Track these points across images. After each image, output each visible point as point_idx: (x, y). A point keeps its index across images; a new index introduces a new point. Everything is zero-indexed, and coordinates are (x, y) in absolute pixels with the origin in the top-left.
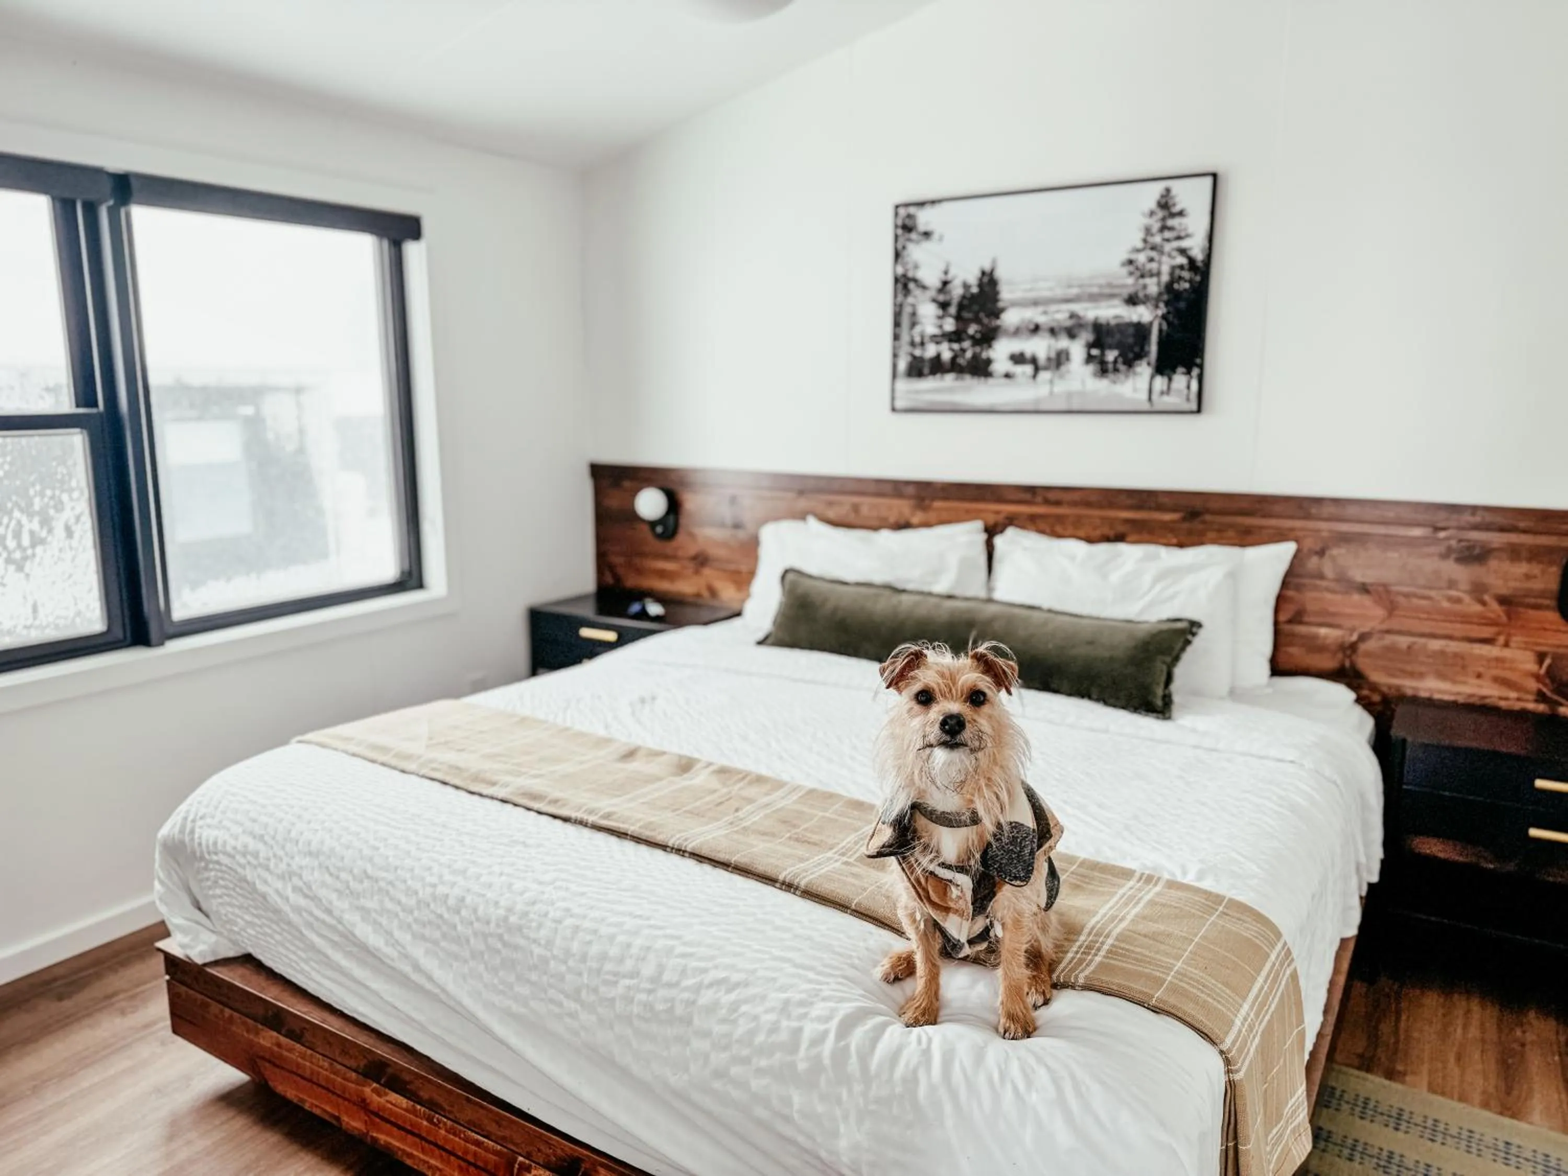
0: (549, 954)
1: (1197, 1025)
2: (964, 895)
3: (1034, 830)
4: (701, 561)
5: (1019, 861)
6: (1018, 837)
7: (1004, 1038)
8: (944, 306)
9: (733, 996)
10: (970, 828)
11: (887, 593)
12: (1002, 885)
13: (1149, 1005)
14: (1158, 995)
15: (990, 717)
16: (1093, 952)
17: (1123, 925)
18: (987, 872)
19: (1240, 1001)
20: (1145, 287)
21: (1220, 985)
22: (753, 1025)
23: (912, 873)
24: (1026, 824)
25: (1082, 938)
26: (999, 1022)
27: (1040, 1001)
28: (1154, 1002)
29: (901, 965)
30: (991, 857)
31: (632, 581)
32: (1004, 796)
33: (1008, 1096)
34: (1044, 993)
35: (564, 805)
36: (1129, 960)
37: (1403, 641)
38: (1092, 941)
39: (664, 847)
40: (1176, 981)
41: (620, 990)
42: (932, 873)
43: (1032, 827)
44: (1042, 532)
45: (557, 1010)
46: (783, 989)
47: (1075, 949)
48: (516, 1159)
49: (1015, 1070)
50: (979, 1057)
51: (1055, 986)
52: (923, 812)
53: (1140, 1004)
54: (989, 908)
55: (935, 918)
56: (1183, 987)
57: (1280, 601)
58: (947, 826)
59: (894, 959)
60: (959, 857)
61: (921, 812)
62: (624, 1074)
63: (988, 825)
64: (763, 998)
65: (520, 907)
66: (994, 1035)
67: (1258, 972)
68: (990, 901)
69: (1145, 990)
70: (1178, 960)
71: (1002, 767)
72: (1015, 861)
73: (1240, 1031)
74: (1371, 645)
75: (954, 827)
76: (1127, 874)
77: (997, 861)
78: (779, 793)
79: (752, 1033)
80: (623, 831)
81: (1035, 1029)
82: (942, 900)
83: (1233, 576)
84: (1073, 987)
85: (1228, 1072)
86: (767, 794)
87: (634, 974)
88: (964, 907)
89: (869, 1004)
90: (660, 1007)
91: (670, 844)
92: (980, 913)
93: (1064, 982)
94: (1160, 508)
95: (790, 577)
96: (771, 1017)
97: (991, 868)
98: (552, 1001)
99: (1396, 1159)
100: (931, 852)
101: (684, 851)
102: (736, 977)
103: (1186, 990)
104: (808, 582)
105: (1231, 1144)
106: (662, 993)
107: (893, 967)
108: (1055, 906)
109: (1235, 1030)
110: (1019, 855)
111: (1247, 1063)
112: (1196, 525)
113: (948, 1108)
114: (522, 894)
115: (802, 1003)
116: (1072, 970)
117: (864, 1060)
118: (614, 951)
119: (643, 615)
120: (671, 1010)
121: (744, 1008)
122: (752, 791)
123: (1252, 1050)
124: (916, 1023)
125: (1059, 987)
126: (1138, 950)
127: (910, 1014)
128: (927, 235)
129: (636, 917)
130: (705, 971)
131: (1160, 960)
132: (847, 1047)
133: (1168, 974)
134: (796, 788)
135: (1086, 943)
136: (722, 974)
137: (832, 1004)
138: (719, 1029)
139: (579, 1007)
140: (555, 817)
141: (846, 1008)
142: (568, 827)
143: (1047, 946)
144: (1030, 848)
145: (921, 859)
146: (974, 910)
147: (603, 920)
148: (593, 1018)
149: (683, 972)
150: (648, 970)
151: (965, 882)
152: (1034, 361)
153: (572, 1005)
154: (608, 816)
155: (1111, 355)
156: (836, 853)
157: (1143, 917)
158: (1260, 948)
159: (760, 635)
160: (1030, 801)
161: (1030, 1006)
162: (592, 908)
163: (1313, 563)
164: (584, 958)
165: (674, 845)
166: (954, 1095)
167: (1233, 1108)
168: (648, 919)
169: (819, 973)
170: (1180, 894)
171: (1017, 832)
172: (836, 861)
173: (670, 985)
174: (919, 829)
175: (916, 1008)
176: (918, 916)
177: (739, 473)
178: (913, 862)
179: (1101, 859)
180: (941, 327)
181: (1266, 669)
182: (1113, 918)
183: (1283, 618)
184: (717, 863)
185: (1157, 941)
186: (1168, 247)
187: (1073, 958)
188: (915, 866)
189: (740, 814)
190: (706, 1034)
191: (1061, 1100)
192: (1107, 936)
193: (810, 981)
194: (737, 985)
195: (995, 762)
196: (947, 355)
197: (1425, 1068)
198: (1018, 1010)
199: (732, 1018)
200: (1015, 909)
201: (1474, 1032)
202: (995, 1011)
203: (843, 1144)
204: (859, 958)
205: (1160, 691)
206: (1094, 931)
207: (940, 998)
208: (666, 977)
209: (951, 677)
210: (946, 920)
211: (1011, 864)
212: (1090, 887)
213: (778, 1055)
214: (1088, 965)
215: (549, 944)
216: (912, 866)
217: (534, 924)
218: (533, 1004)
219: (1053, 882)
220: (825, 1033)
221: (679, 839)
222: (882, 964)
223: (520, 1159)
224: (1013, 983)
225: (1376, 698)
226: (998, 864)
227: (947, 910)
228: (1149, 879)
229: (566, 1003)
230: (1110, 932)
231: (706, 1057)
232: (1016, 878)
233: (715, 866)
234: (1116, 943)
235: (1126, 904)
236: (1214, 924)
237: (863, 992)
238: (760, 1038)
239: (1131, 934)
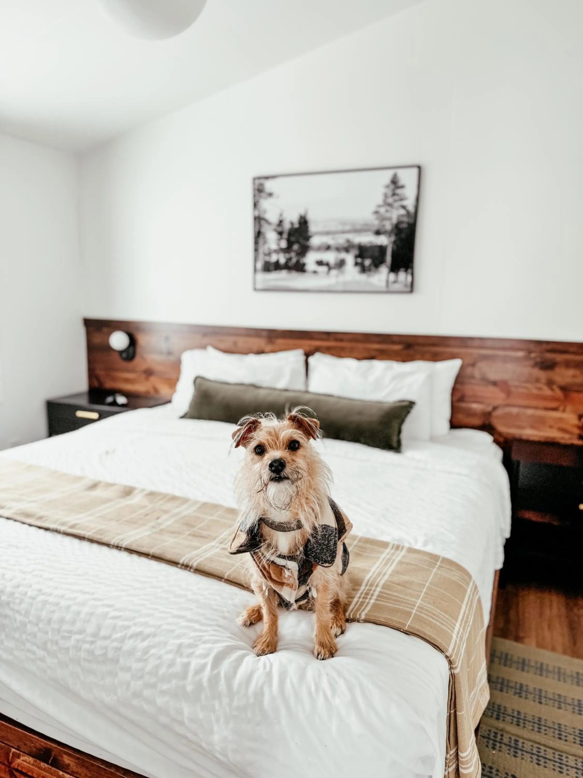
0: (27, 620)
1: (432, 641)
2: (293, 575)
3: (336, 528)
4: (149, 373)
5: (327, 551)
6: (326, 535)
7: (317, 658)
8: (281, 233)
9: (146, 643)
10: (297, 531)
11: (251, 389)
12: (316, 566)
13: (403, 630)
14: (408, 624)
15: (305, 456)
16: (369, 597)
17: (386, 577)
18: (308, 559)
19: (454, 622)
20: (384, 226)
21: (442, 613)
22: (158, 662)
23: (260, 563)
24: (331, 525)
25: (362, 588)
26: (315, 647)
27: (339, 632)
28: (406, 628)
29: (254, 615)
30: (310, 549)
31: (109, 385)
32: (317, 508)
33: (321, 701)
34: (341, 627)
35: (46, 520)
36: (390, 601)
37: (515, 410)
38: (368, 590)
39: (108, 545)
40: (418, 613)
41: (72, 642)
42: (273, 562)
43: (334, 526)
44: (333, 355)
45: (31, 656)
46: (178, 637)
47: (358, 595)
48: (10, 750)
49: (325, 684)
50: (302, 676)
51: (347, 621)
52: (267, 524)
53: (398, 629)
54: (309, 581)
55: (274, 588)
56: (422, 617)
57: (454, 390)
58: (282, 531)
59: (250, 611)
60: (290, 550)
61: (265, 523)
62: (76, 696)
63: (308, 528)
64: (165, 644)
65: (8, 589)
66: (311, 656)
67: (462, 602)
68: (309, 576)
69: (401, 621)
70: (418, 599)
71: (314, 489)
72: (325, 551)
73: (456, 641)
74: (499, 412)
75: (286, 531)
76: (385, 545)
77: (314, 552)
78: (185, 506)
79: (158, 667)
80: (82, 536)
81: (336, 651)
82: (279, 579)
83: (431, 377)
84: (358, 621)
85: (451, 668)
86: (178, 507)
87: (80, 632)
88: (293, 582)
89: (233, 643)
90: (98, 652)
91: (112, 543)
92: (303, 584)
93: (353, 618)
94: (393, 343)
95: (198, 381)
96: (170, 656)
97: (310, 557)
98: (28, 650)
99: (524, 688)
100: (272, 548)
101: (121, 547)
102: (148, 630)
103: (424, 618)
104: (208, 384)
105: (452, 711)
106: (100, 643)
107: (249, 616)
108: (347, 571)
109: (453, 641)
110: (327, 546)
111: (460, 661)
112: (411, 352)
113: (283, 711)
114: (11, 580)
115: (190, 646)
116: (358, 610)
117: (229, 680)
118: (69, 617)
119: (114, 403)
120: (105, 654)
121: (153, 651)
122: (168, 506)
123: (463, 652)
124: (262, 653)
125: (350, 621)
126: (395, 594)
127: (259, 647)
128: (270, 195)
129: (85, 593)
130: (128, 627)
131: (408, 600)
132: (219, 673)
133: (413, 609)
134: (196, 502)
135: (365, 591)
136: (138, 629)
137: (208, 646)
138: (136, 666)
139: (46, 654)
140: (40, 528)
141: (219, 647)
142: (48, 534)
143: (343, 597)
144: (334, 541)
145: (265, 553)
146: (299, 583)
147: (63, 596)
148: (56, 661)
149: (114, 628)
150: (90, 629)
151: (293, 566)
152: (327, 264)
153: (41, 653)
154: (73, 527)
155: (367, 262)
156: (217, 542)
157: (396, 572)
158: (462, 586)
159: (182, 413)
160: (332, 509)
161: (333, 636)
162: (56, 588)
163: (469, 370)
164: (49, 622)
165: (114, 543)
166: (286, 701)
167: (453, 690)
168: (93, 594)
169: (202, 624)
170: (415, 556)
171: (326, 532)
172: (217, 548)
173: (105, 638)
174: (264, 534)
175: (263, 643)
176: (264, 588)
177: (169, 325)
178: (261, 556)
179: (369, 536)
180: (279, 245)
181: (447, 425)
182: (379, 574)
183: (456, 398)
184: (141, 554)
185: (406, 587)
186: (397, 204)
187: (358, 602)
188: (262, 558)
189: (159, 521)
190: (128, 669)
191: (354, 702)
192: (377, 586)
193: (196, 630)
194: (148, 636)
195: (310, 487)
196: (282, 261)
197: (534, 634)
198: (326, 640)
199: (145, 658)
200: (324, 580)
201: (555, 611)
202: (311, 641)
203: (216, 738)
204: (228, 612)
205: (395, 439)
206: (369, 583)
207: (278, 634)
208: (103, 633)
209: (275, 435)
210: (281, 590)
211: (322, 552)
212: (365, 554)
213: (174, 682)
214: (366, 606)
215: (27, 613)
216: (260, 558)
217: (17, 601)
218: (16, 653)
219: (346, 557)
220: (205, 665)
221: (118, 539)
222: (242, 615)
223: (13, 750)
224: (323, 624)
225: (501, 440)
226: (314, 554)
227: (282, 584)
228: (398, 548)
229: (37, 651)
230: (378, 583)
231: (128, 684)
232: (326, 562)
233: (140, 556)
234: (383, 590)
235: (386, 564)
236: (436, 574)
237: (230, 635)
238: (162, 671)
239: (390, 583)
